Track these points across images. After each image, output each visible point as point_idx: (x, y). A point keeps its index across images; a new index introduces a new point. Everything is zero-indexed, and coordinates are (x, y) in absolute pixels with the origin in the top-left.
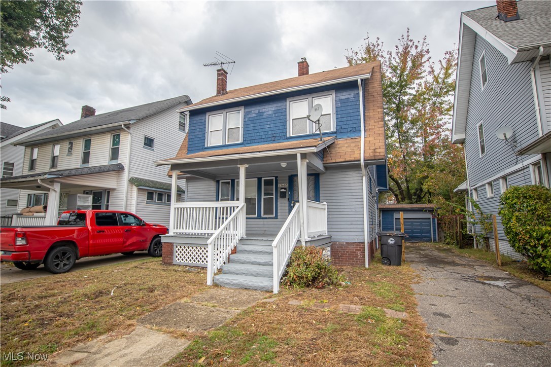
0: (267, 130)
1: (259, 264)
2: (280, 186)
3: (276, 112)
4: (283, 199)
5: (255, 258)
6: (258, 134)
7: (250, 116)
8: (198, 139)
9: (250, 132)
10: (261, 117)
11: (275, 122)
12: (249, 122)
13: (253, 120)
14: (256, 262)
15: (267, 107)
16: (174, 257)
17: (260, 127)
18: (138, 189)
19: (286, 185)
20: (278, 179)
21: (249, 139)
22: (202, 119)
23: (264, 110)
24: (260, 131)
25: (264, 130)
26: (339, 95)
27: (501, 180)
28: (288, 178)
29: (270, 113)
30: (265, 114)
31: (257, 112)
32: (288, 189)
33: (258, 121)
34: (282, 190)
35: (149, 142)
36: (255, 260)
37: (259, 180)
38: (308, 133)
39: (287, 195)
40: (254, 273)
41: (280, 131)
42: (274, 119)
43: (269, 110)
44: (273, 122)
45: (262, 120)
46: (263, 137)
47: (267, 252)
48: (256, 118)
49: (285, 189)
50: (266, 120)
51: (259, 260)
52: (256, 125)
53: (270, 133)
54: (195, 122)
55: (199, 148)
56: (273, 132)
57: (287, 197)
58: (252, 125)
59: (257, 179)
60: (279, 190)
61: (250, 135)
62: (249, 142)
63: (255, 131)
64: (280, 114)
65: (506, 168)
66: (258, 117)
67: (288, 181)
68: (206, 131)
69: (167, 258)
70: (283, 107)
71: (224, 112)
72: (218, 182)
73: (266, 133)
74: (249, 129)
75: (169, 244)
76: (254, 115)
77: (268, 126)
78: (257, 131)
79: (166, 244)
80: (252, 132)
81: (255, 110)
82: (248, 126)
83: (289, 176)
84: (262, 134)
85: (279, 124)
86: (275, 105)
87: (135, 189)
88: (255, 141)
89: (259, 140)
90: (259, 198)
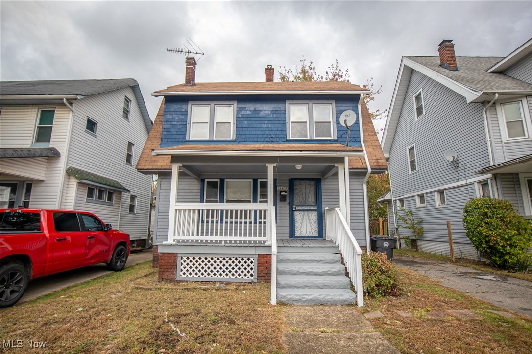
0: (264, 129)
1: (316, 274)
2: (279, 188)
3: (274, 112)
4: (283, 203)
5: (310, 268)
6: (254, 133)
7: (243, 112)
8: (177, 130)
9: (244, 129)
10: (257, 115)
11: (273, 122)
12: (243, 119)
13: (247, 117)
14: (311, 272)
15: (264, 105)
16: (178, 270)
17: (256, 126)
18: (79, 183)
19: (287, 189)
20: (277, 181)
21: (243, 136)
22: (183, 108)
23: (260, 109)
24: (256, 129)
25: (260, 129)
26: (339, 105)
27: (436, 193)
28: (288, 181)
29: (267, 112)
30: (262, 113)
31: (252, 109)
32: (288, 192)
33: (253, 119)
34: (282, 194)
35: (91, 125)
36: (311, 270)
37: (255, 181)
38: (308, 138)
39: (287, 198)
40: (320, 286)
41: (278, 132)
42: (272, 119)
43: (266, 109)
44: (270, 122)
45: (259, 119)
46: (260, 136)
47: (316, 261)
48: (251, 116)
49: (286, 192)
50: (263, 119)
51: (315, 270)
52: (250, 122)
53: (267, 133)
54: (172, 109)
55: (177, 140)
56: (271, 133)
57: (287, 201)
58: (246, 122)
59: (252, 180)
60: (278, 193)
61: (244, 133)
62: (243, 140)
63: (249, 129)
64: (278, 115)
65: (444, 184)
66: (254, 115)
67: (288, 184)
68: (188, 122)
69: (167, 273)
70: (282, 108)
71: (212, 104)
72: (203, 181)
73: (263, 133)
74: (243, 126)
75: (171, 255)
76: (248, 112)
77: (265, 126)
78: (252, 129)
79: (166, 255)
80: (247, 129)
81: (250, 107)
82: (242, 123)
83: (289, 179)
84: (258, 132)
85: (277, 125)
86: (276, 105)
87: (74, 183)
88: (251, 139)
89: (256, 139)
90: (255, 201)
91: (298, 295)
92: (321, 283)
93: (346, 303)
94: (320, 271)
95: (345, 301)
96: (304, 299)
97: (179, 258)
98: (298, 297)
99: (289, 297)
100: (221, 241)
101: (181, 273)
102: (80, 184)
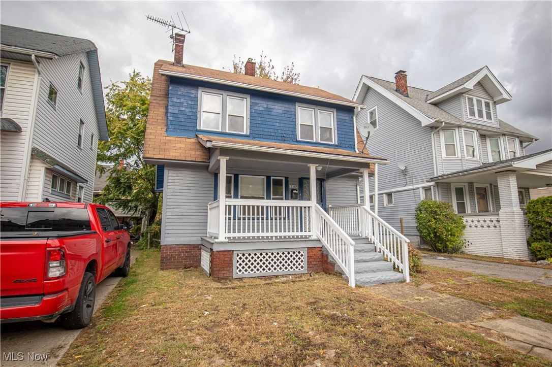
0: (276, 128)
1: (365, 261)
2: (290, 187)
3: (285, 112)
5: (360, 256)
6: (267, 130)
7: (256, 108)
8: (186, 117)
9: (258, 125)
10: (270, 113)
11: (285, 122)
12: (256, 115)
13: (260, 114)
14: (362, 259)
15: (276, 104)
16: (234, 268)
17: (268, 123)
18: (46, 168)
19: (297, 187)
20: (289, 179)
21: (257, 132)
22: (193, 94)
23: (272, 107)
24: (269, 127)
25: (273, 127)
26: (339, 114)
27: (384, 195)
28: (298, 180)
29: (279, 111)
30: (274, 111)
31: (265, 106)
32: (298, 190)
33: (266, 116)
34: (294, 191)
35: (52, 93)
36: (361, 258)
37: (268, 178)
38: (315, 141)
39: (298, 196)
41: (289, 133)
42: (283, 119)
43: (278, 108)
44: (282, 122)
45: (272, 117)
46: (273, 134)
47: (358, 250)
48: (264, 112)
49: (296, 190)
50: (275, 117)
51: (364, 258)
52: (263, 119)
53: (279, 131)
54: (179, 93)
55: (186, 128)
56: (283, 132)
57: (298, 198)
58: (260, 119)
59: (265, 177)
60: (290, 191)
61: (257, 129)
62: (257, 136)
63: (263, 126)
64: (289, 116)
65: (393, 187)
66: (267, 113)
67: (298, 183)
68: (198, 110)
69: (223, 272)
70: (292, 110)
71: (225, 94)
72: (215, 175)
73: (276, 131)
74: (256, 122)
75: (226, 253)
76: (261, 109)
77: (278, 124)
78: (265, 126)
79: (221, 253)
80: (260, 126)
81: (263, 104)
82: (255, 118)
83: (299, 178)
84: (271, 130)
85: (288, 126)
86: (287, 106)
88: (264, 137)
89: (268, 137)
90: (268, 198)
91: (367, 278)
92: (375, 268)
93: (398, 281)
94: (368, 258)
95: (398, 279)
96: (372, 281)
97: (235, 255)
98: (368, 280)
99: (362, 280)
100: (272, 237)
101: (237, 271)
102: (48, 171)
